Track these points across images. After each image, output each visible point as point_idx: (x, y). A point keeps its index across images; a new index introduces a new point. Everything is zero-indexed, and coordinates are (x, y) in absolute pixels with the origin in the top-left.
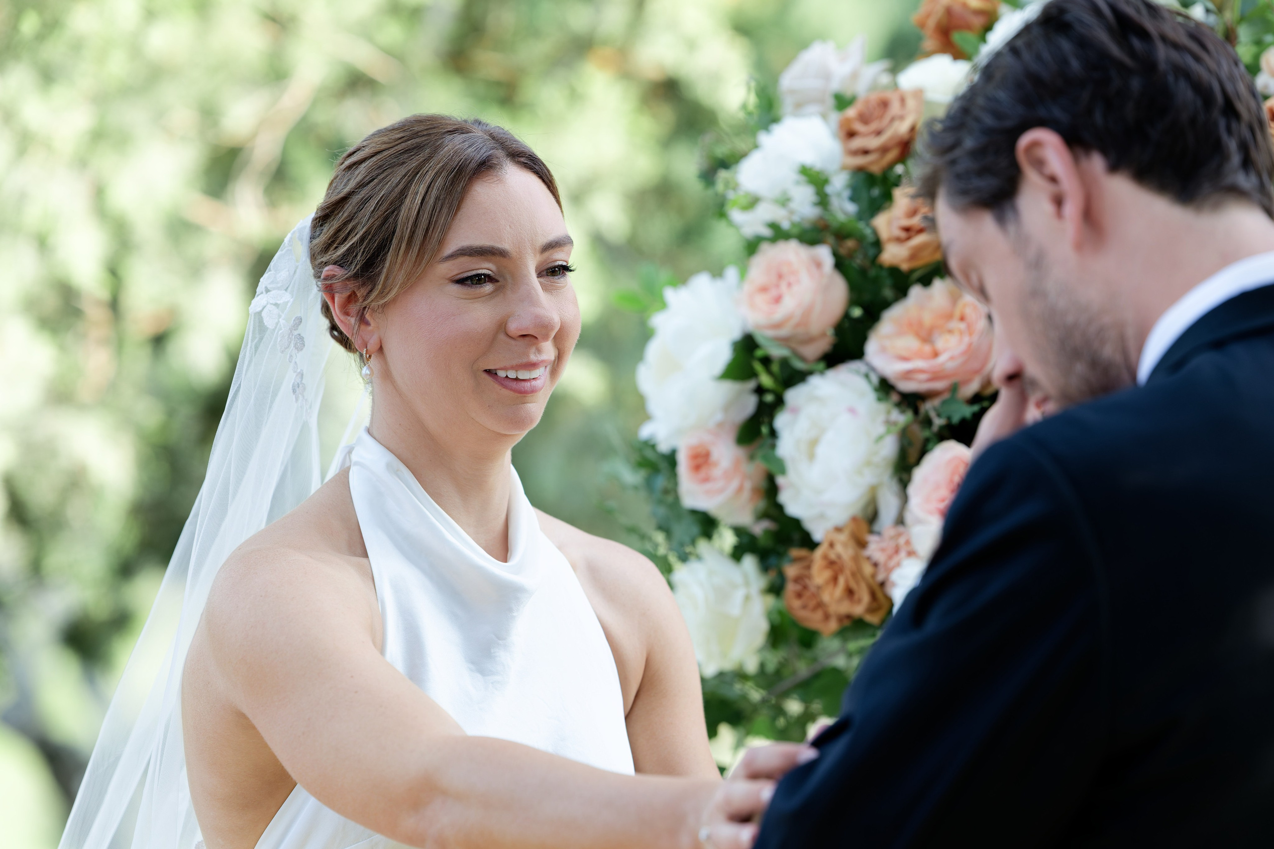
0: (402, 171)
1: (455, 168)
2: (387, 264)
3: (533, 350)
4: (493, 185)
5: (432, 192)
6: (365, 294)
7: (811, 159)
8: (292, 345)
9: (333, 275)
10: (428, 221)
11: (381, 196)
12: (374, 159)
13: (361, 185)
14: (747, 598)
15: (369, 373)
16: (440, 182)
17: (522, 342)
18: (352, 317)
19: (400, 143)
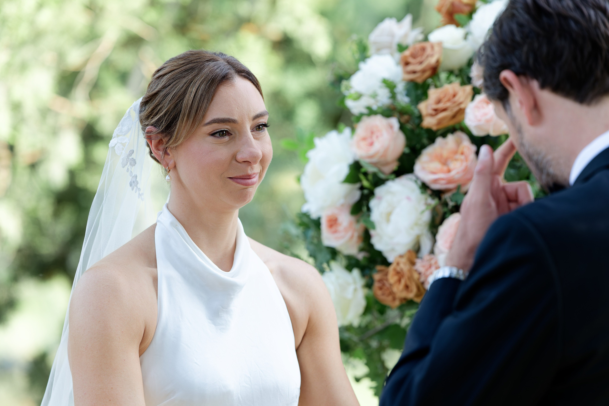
0: (184, 80)
1: (210, 80)
2: (177, 127)
3: (250, 168)
4: (229, 88)
5: (199, 91)
6: (167, 141)
7: (386, 75)
8: (129, 164)
9: (151, 131)
10: (197, 106)
11: (174, 93)
12: (170, 74)
13: (164, 87)
14: (355, 290)
15: (169, 179)
16: (203, 86)
17: (244, 165)
18: (161, 151)
19: (183, 66)
